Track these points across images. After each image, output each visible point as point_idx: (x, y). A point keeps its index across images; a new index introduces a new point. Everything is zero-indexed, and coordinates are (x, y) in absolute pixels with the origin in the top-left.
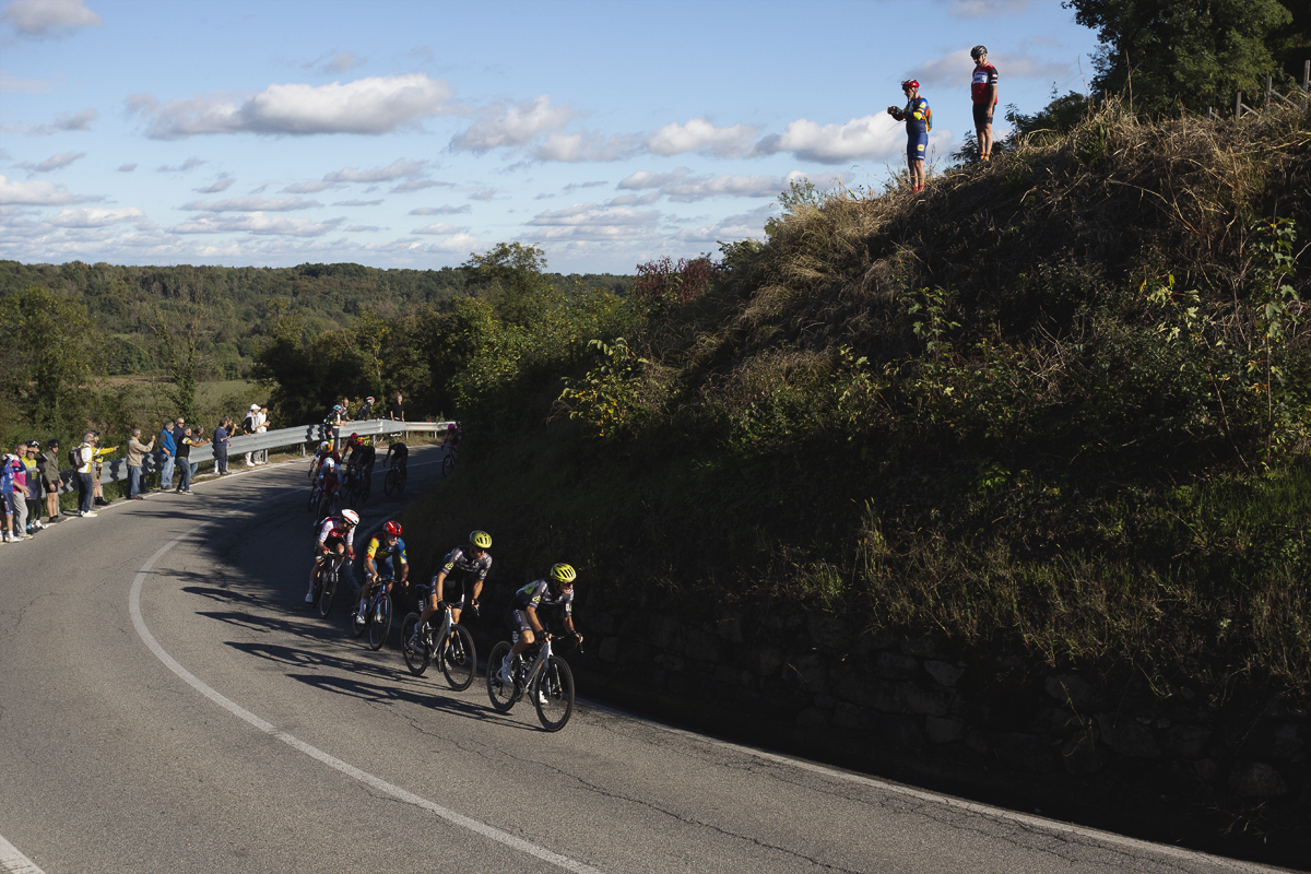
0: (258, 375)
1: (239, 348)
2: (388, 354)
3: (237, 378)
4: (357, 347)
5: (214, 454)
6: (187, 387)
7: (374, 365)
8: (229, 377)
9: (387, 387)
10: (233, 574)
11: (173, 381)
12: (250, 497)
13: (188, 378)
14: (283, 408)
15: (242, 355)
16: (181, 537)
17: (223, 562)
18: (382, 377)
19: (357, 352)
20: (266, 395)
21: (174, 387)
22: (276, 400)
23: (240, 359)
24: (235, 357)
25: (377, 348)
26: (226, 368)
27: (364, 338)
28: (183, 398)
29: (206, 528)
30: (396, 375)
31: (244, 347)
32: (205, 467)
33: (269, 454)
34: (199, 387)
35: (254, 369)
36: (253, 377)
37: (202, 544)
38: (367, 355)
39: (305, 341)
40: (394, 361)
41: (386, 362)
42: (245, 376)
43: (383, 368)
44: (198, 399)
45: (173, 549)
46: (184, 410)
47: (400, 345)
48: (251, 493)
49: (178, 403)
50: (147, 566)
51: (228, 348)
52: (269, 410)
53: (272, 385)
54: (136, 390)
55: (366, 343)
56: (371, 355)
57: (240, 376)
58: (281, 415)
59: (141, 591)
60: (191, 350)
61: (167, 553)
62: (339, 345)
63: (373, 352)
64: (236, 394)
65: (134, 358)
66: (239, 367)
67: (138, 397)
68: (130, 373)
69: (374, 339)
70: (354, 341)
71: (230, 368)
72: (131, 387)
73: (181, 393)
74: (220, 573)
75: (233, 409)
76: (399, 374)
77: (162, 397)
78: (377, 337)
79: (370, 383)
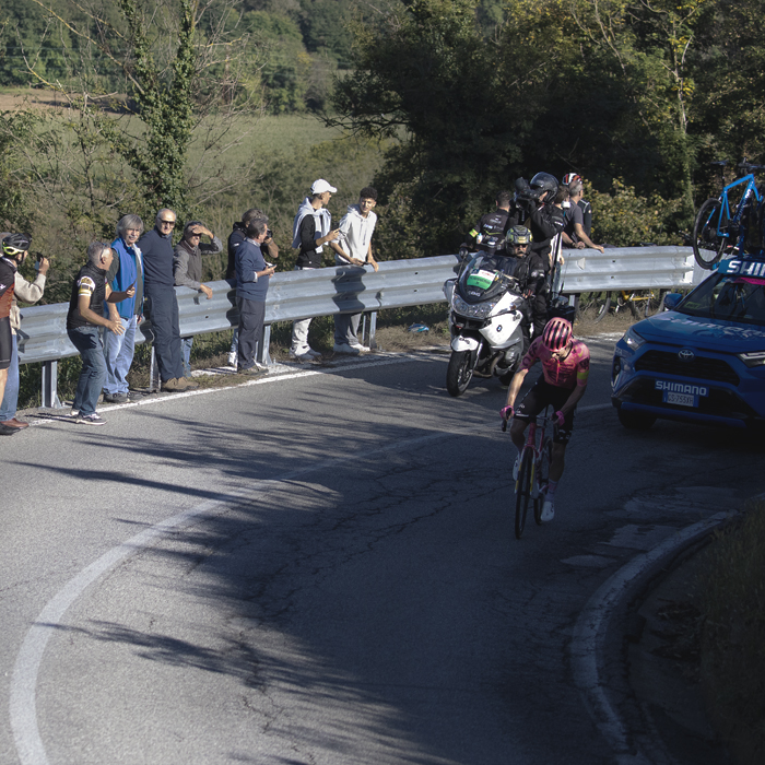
0: (357, 102)
1: (305, 27)
2: (710, 65)
3: (292, 108)
4: (628, 38)
5: (231, 315)
6: (168, 128)
7: (671, 93)
8: (275, 107)
9: (704, 156)
10: (275, 652)
11: (133, 109)
12: (332, 442)
13: (175, 102)
14: (419, 199)
15: (311, 45)
16: (142, 538)
17: (247, 616)
18: (691, 128)
19: (627, 53)
20: (371, 159)
21: (135, 128)
22: (396, 177)
23: (305, 56)
24: (290, 53)
25: (682, 46)
26: (265, 81)
27: (647, 14)
28: (158, 155)
29: (207, 519)
30: (729, 124)
31: (319, 24)
32: (209, 351)
33: (380, 324)
34: (200, 128)
35: (344, 87)
36: (341, 107)
37: (196, 560)
38: (656, 66)
39: (484, 18)
40: (729, 85)
41: (705, 86)
42: (314, 105)
43: (695, 102)
44: (194, 160)
45: (123, 566)
46: (158, 189)
47: (747, 41)
48: (331, 432)
49: (144, 169)
50: (57, 608)
51: (276, 27)
52: (379, 203)
53: (389, 133)
54: (39, 128)
55: (651, 28)
56: (664, 64)
57: (300, 104)
58: (409, 219)
59: (41, 675)
60: (186, 26)
61: (107, 577)
62: (576, 30)
63: (670, 56)
64: (288, 154)
65: (30, 43)
66: (299, 81)
67: (42, 147)
68: (19, 82)
69: (673, 17)
70: (619, 22)
71: (278, 80)
72: (28, 119)
73: (153, 144)
74: (243, 647)
75: (278, 194)
76: (739, 123)
77: (104, 150)
78: (683, 14)
79: (654, 142)
